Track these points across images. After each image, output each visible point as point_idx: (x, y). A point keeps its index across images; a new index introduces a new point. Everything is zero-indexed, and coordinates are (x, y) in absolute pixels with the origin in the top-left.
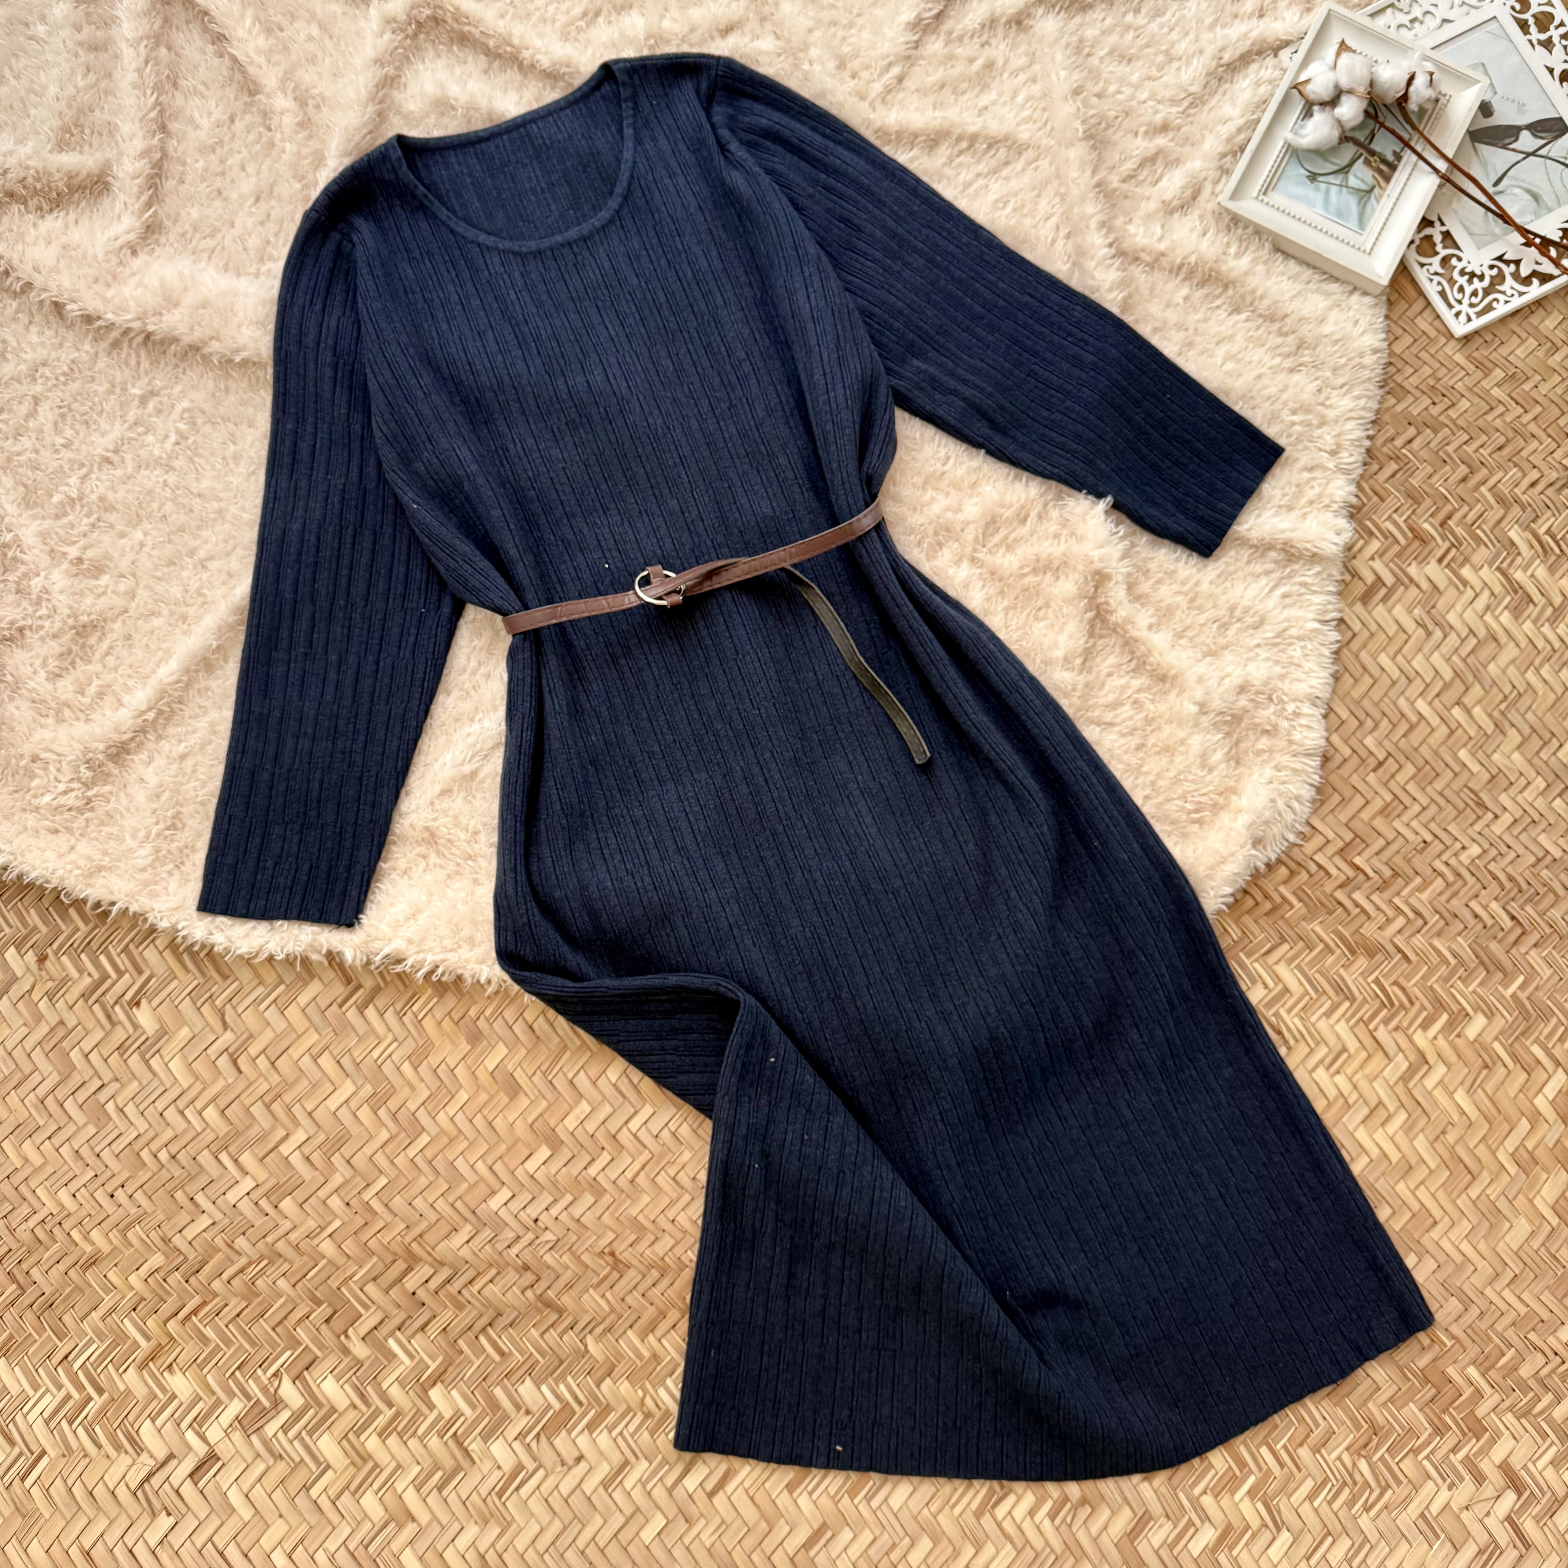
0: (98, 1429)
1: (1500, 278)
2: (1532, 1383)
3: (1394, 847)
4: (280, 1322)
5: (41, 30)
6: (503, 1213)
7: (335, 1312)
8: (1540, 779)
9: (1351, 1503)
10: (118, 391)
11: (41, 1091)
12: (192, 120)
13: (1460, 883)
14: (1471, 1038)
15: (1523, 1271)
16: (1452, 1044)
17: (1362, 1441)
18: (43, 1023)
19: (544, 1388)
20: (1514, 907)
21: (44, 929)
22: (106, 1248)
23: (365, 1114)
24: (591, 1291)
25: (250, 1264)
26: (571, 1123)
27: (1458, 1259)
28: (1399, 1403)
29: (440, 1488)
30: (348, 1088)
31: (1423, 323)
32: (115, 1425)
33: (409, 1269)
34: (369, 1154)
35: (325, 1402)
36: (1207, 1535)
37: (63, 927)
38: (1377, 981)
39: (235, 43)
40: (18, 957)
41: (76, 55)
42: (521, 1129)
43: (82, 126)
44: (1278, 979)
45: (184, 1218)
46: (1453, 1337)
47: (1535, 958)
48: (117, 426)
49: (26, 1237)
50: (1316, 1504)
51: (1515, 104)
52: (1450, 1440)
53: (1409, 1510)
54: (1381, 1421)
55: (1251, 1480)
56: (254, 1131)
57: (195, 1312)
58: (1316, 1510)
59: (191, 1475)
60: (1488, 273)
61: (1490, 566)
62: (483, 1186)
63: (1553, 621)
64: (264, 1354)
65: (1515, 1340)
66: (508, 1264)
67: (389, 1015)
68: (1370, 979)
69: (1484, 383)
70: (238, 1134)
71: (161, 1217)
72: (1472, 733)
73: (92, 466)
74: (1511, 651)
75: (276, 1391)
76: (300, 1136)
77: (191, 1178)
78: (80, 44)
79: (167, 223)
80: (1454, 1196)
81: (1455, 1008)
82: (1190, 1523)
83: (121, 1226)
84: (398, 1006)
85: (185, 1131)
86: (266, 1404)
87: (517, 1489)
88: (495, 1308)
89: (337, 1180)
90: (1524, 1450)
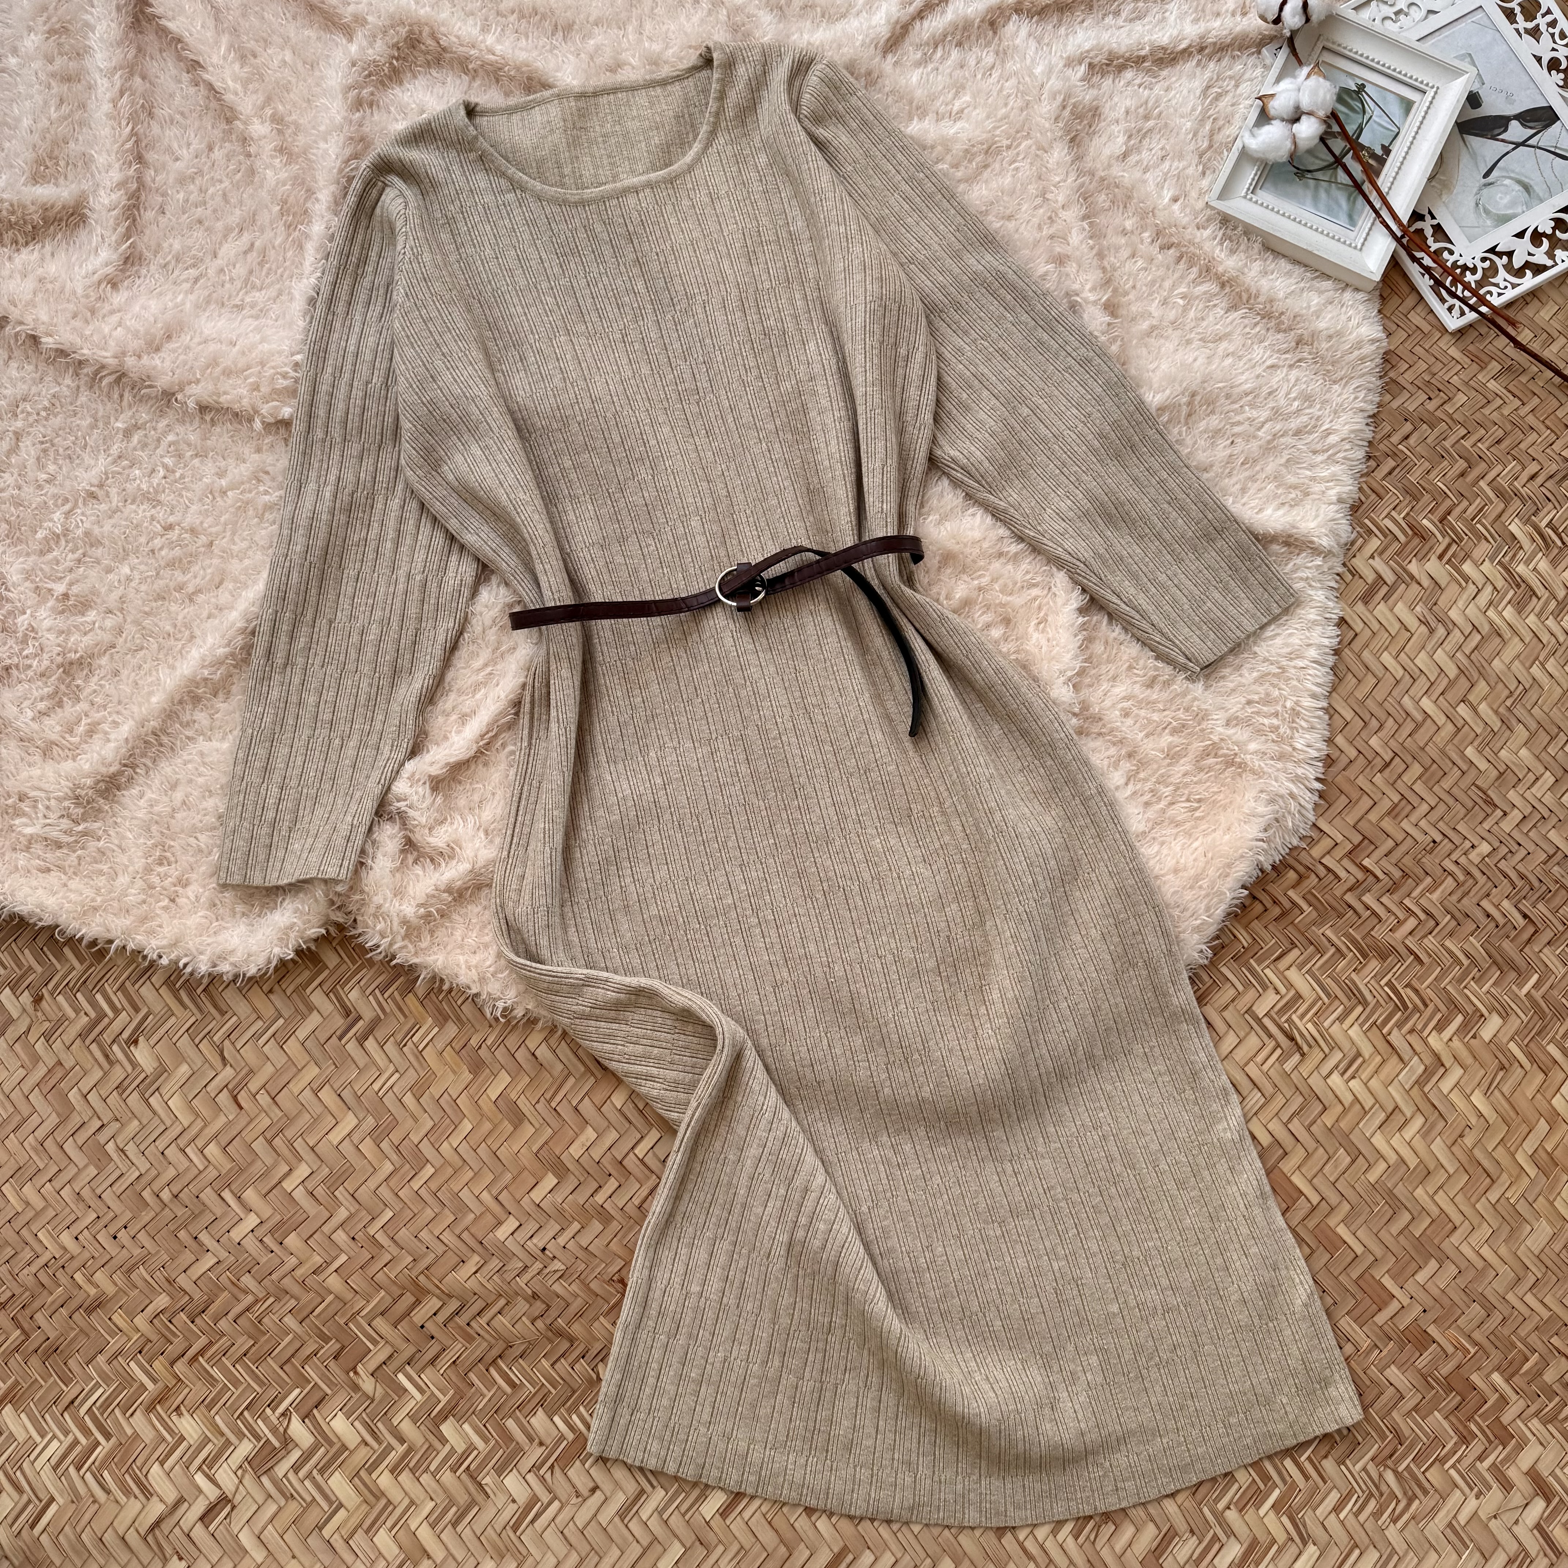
0: (106, 1474)
1: (1493, 270)
2: (1557, 1387)
3: (1403, 848)
4: (288, 1360)
5: (13, 61)
6: (509, 1243)
7: (343, 1348)
8: (1548, 773)
9: (1377, 1515)
10: (101, 424)
11: (40, 1133)
12: (169, 150)
13: (1471, 881)
14: (1487, 1040)
15: (1545, 1274)
16: (1467, 1045)
17: (1387, 1452)
18: (41, 1064)
19: (556, 1419)
20: (1526, 905)
21: (39, 969)
22: (110, 1290)
23: (367, 1147)
24: (602, 1319)
25: (257, 1301)
26: (576, 1150)
27: (1480, 1264)
28: (1423, 1413)
29: (455, 1524)
30: (349, 1121)
31: (1416, 318)
32: (123, 1470)
33: (418, 1302)
34: (373, 1188)
35: (335, 1440)
36: (1233, 1551)
37: (58, 967)
38: (1389, 984)
39: (211, 69)
40: (13, 997)
41: (49, 87)
42: (526, 1158)
43: (57, 158)
44: (1290, 985)
45: (188, 1257)
46: (1476, 1344)
47: (1549, 956)
48: (101, 460)
49: (30, 1281)
50: (1342, 1516)
51: (1504, 94)
52: (1477, 1447)
53: (1436, 1520)
54: (1407, 1432)
55: (1276, 1493)
56: (258, 1168)
57: (201, 1352)
58: (1342, 1522)
59: (202, 1519)
60: (1480, 265)
61: (1492, 560)
62: (489, 1217)
63: (1557, 615)
64: (272, 1393)
65: (1539, 1346)
66: (517, 1294)
67: (389, 1047)
68: (1383, 983)
69: (1480, 377)
70: (241, 1170)
71: (166, 1257)
72: (1479, 731)
73: (76, 501)
74: (1515, 647)
75: (285, 1430)
76: (303, 1171)
77: (195, 1216)
78: (53, 75)
79: (146, 254)
80: (1473, 1200)
81: (1470, 1009)
82: (1215, 1538)
83: (124, 1268)
84: (399, 1037)
85: (187, 1169)
86: (277, 1444)
87: (532, 1522)
88: (506, 1341)
89: (342, 1214)
90: (1551, 1456)
